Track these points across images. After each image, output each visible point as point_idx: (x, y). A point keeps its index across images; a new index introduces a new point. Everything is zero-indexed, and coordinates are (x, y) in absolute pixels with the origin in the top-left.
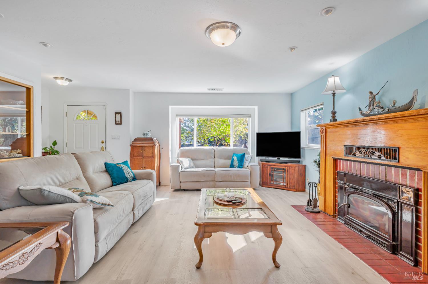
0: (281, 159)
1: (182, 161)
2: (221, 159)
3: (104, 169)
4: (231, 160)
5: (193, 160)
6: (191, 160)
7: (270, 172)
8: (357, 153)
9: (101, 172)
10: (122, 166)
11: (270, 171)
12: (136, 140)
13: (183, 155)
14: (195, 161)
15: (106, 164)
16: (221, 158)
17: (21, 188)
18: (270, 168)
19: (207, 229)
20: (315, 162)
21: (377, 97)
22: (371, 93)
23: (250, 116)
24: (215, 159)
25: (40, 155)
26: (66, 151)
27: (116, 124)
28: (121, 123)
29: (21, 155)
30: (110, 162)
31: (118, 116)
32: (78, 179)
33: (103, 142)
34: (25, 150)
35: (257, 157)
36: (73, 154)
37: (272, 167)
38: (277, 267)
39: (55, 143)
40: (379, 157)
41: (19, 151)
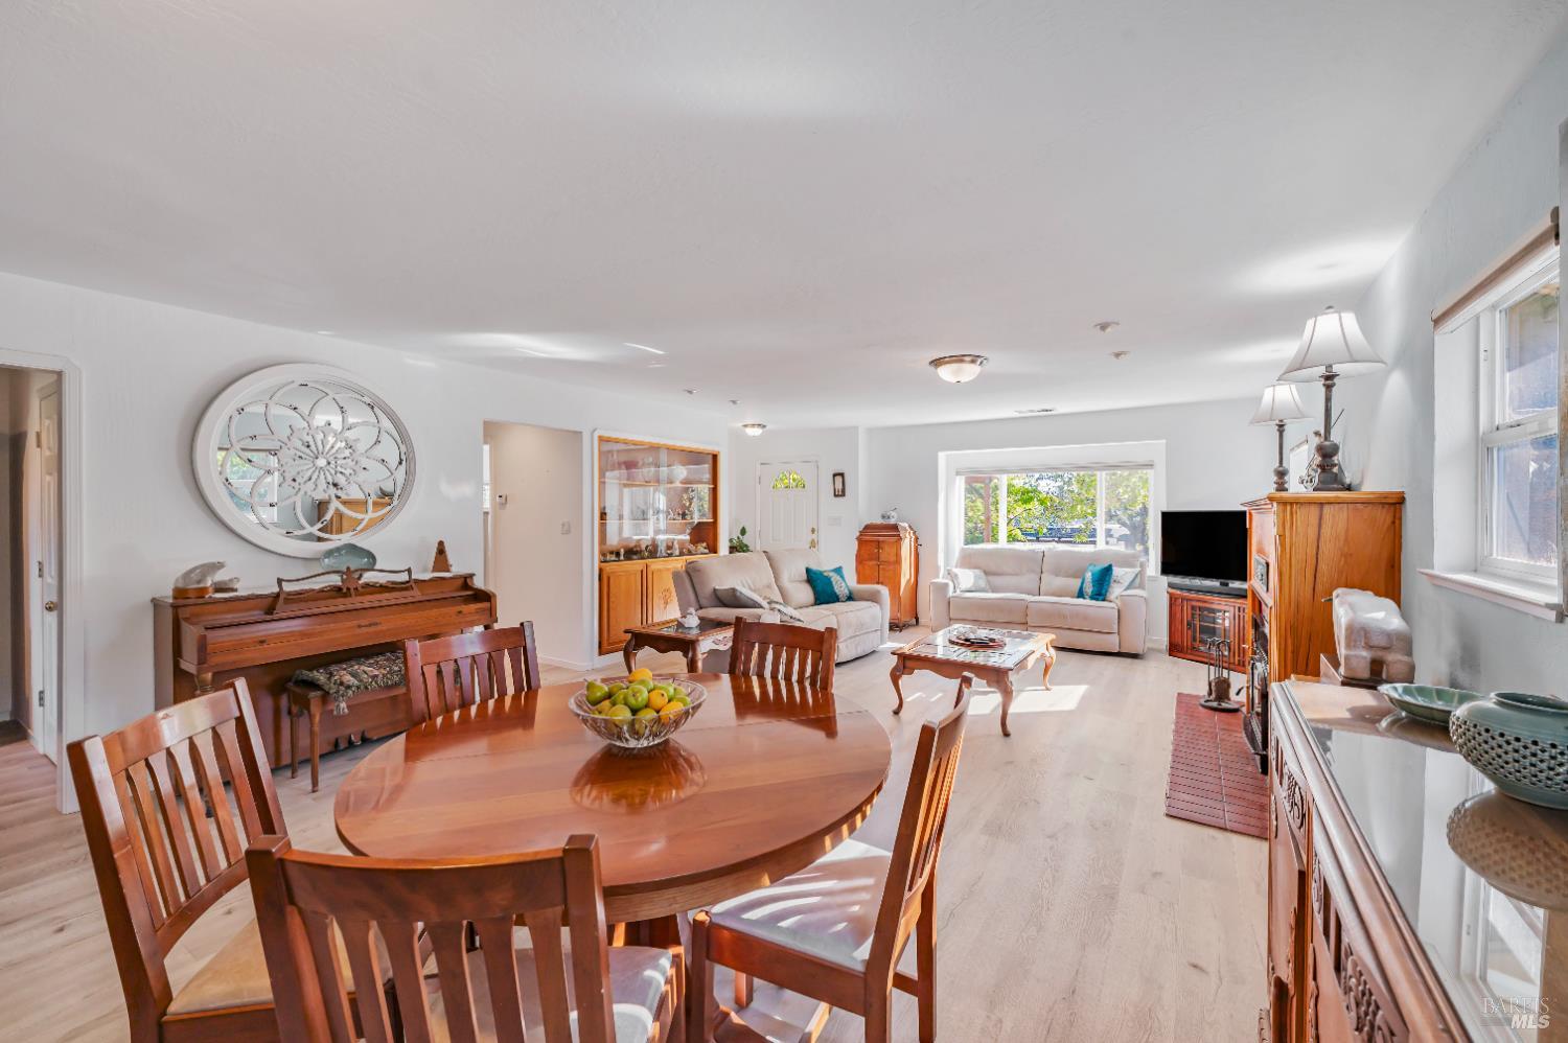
0: (1233, 585)
1: (956, 575)
2: (1057, 575)
3: (805, 577)
4: (1079, 581)
5: (986, 573)
6: (982, 574)
7: (1189, 619)
9: (801, 582)
10: (831, 574)
11: (1190, 615)
12: (867, 527)
13: (967, 561)
14: (991, 578)
15: (808, 570)
16: (1057, 573)
17: (717, 587)
18: (1189, 607)
19: (909, 663)
24: (1044, 576)
25: (727, 553)
26: (758, 548)
27: (835, 495)
28: (843, 495)
29: (707, 551)
30: (814, 567)
31: (839, 479)
32: (769, 586)
33: (813, 531)
34: (711, 543)
35: (1162, 577)
36: (764, 552)
37: (1194, 603)
38: (1006, 734)
39: (743, 532)
41: (704, 544)
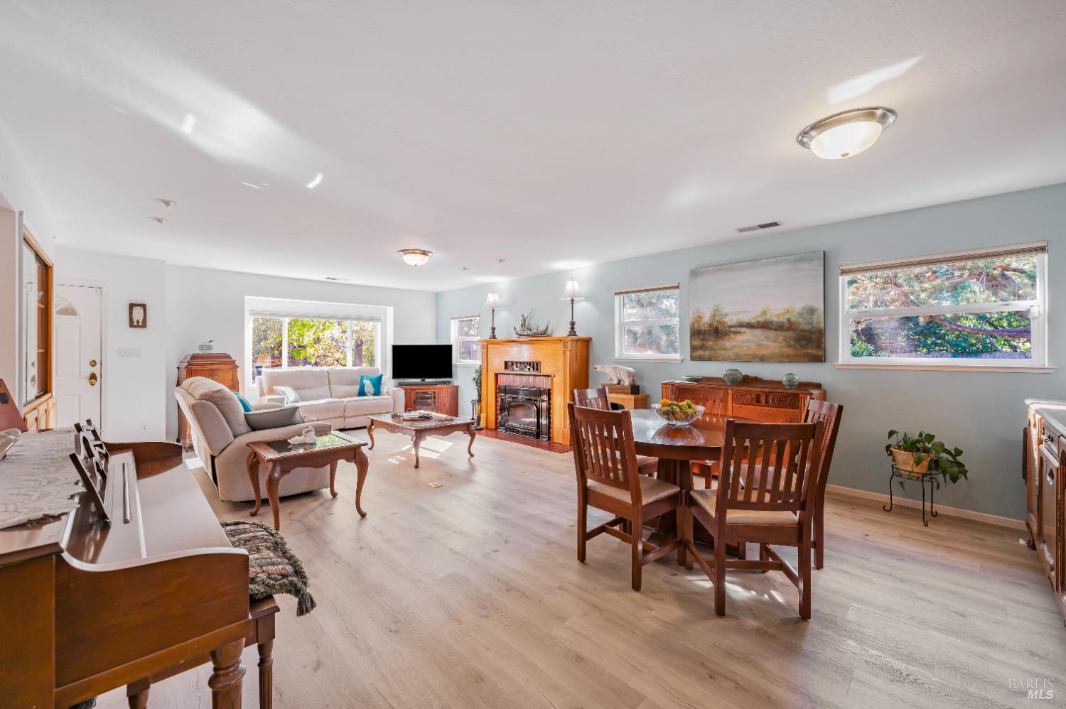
0: (427, 380)
2: (341, 385)
4: (358, 387)
6: (293, 390)
7: (414, 399)
8: (515, 367)
11: (415, 397)
16: (340, 383)
18: (415, 393)
20: (474, 379)
21: (527, 320)
22: (523, 316)
23: (379, 320)
24: (332, 386)
27: (132, 326)
28: (144, 325)
31: (138, 311)
33: (94, 364)
35: (393, 380)
37: (417, 391)
38: (472, 455)
40: (529, 369)
